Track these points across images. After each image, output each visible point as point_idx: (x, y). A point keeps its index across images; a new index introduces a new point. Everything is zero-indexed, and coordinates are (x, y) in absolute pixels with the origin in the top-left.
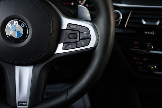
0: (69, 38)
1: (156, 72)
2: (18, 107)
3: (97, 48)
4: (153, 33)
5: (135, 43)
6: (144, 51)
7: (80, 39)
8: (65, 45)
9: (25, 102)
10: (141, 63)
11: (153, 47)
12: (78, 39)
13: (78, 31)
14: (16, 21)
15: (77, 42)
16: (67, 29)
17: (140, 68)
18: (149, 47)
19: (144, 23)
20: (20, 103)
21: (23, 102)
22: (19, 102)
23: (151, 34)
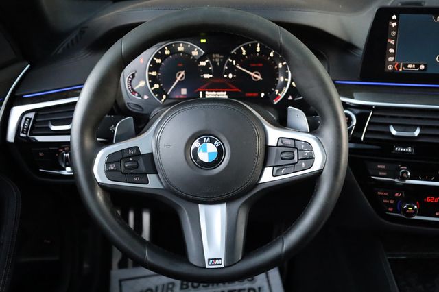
0: (282, 159)
1: (416, 217)
2: (207, 267)
3: (325, 171)
4: (409, 150)
5: (379, 166)
6: (396, 180)
7: (298, 160)
8: (276, 169)
9: (218, 259)
10: (392, 202)
11: (409, 174)
12: (296, 159)
13: (295, 148)
14: (207, 138)
15: (294, 164)
16: (277, 146)
17: (391, 209)
18: (403, 173)
19: (394, 132)
20: (211, 261)
21: (216, 259)
22: (209, 260)
23: (405, 152)
